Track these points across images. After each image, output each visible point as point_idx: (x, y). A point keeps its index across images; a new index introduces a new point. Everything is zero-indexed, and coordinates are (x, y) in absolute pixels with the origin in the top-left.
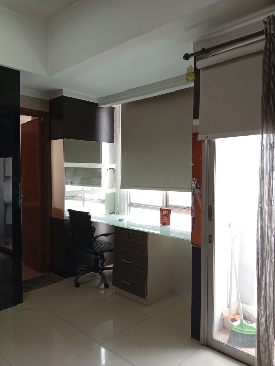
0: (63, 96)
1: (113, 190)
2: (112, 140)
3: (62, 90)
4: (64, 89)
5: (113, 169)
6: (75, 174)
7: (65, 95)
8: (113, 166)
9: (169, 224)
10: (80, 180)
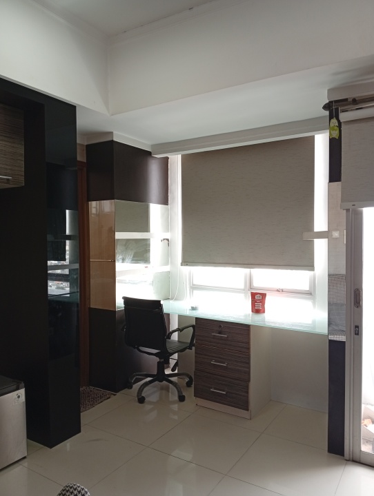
0: (112, 142)
1: (167, 268)
2: (165, 200)
3: (111, 133)
4: (114, 132)
5: (168, 240)
6: (126, 249)
7: (115, 139)
8: (168, 236)
9: (264, 312)
10: (132, 256)
